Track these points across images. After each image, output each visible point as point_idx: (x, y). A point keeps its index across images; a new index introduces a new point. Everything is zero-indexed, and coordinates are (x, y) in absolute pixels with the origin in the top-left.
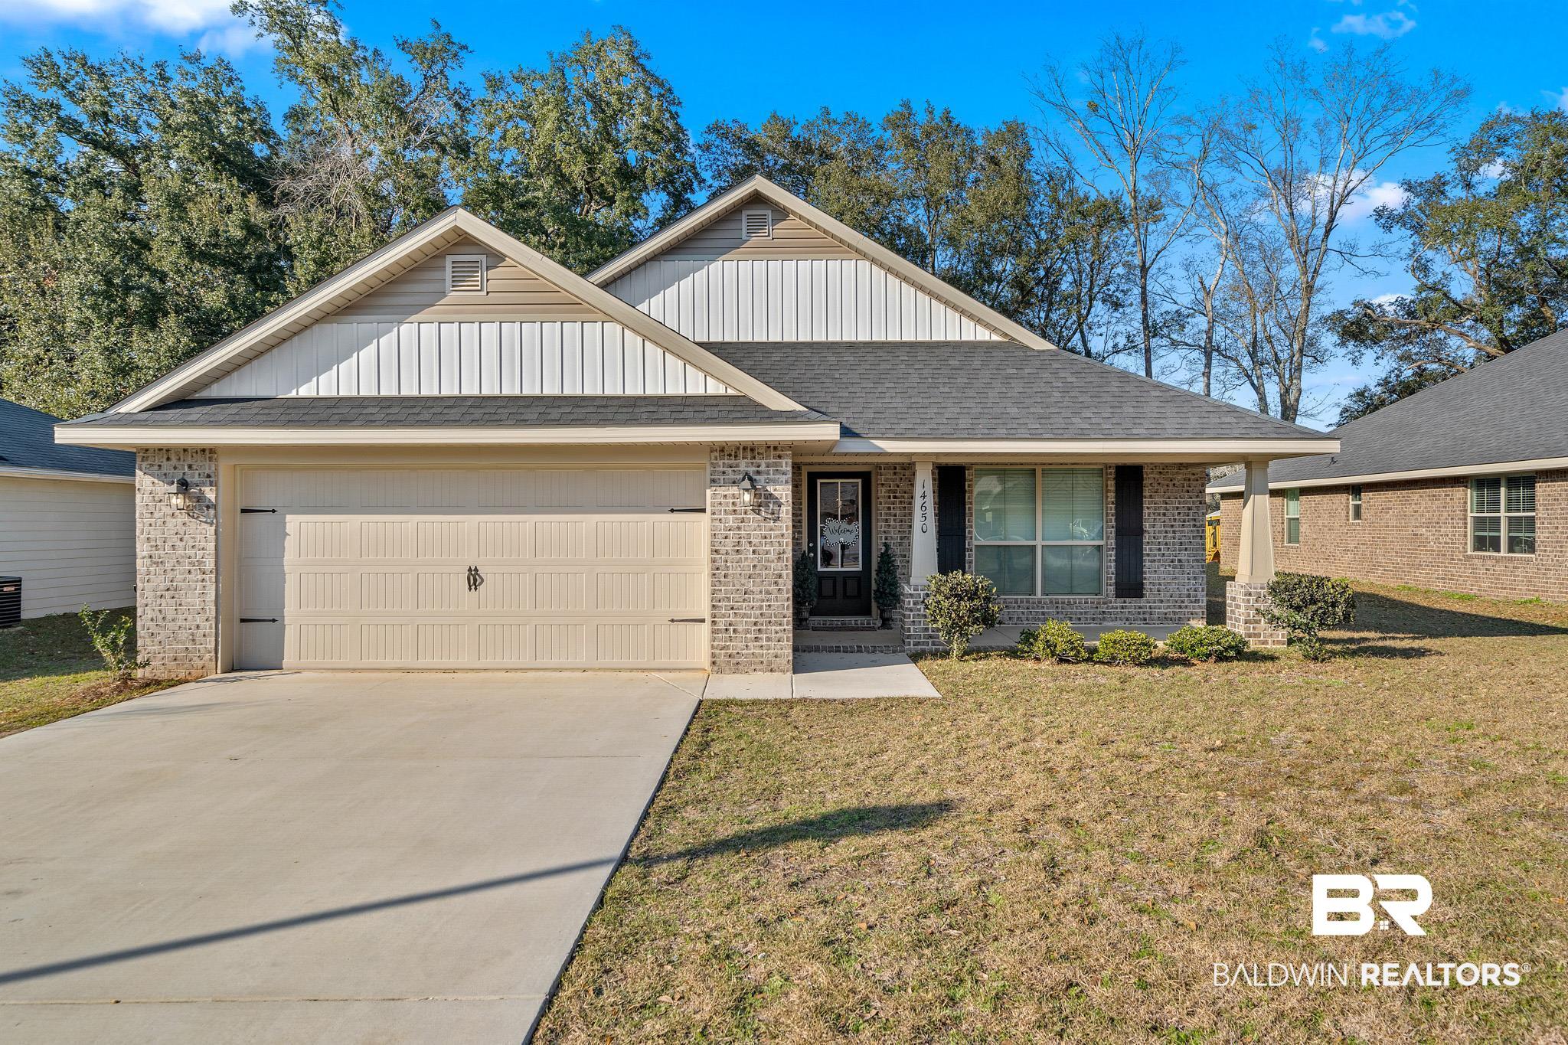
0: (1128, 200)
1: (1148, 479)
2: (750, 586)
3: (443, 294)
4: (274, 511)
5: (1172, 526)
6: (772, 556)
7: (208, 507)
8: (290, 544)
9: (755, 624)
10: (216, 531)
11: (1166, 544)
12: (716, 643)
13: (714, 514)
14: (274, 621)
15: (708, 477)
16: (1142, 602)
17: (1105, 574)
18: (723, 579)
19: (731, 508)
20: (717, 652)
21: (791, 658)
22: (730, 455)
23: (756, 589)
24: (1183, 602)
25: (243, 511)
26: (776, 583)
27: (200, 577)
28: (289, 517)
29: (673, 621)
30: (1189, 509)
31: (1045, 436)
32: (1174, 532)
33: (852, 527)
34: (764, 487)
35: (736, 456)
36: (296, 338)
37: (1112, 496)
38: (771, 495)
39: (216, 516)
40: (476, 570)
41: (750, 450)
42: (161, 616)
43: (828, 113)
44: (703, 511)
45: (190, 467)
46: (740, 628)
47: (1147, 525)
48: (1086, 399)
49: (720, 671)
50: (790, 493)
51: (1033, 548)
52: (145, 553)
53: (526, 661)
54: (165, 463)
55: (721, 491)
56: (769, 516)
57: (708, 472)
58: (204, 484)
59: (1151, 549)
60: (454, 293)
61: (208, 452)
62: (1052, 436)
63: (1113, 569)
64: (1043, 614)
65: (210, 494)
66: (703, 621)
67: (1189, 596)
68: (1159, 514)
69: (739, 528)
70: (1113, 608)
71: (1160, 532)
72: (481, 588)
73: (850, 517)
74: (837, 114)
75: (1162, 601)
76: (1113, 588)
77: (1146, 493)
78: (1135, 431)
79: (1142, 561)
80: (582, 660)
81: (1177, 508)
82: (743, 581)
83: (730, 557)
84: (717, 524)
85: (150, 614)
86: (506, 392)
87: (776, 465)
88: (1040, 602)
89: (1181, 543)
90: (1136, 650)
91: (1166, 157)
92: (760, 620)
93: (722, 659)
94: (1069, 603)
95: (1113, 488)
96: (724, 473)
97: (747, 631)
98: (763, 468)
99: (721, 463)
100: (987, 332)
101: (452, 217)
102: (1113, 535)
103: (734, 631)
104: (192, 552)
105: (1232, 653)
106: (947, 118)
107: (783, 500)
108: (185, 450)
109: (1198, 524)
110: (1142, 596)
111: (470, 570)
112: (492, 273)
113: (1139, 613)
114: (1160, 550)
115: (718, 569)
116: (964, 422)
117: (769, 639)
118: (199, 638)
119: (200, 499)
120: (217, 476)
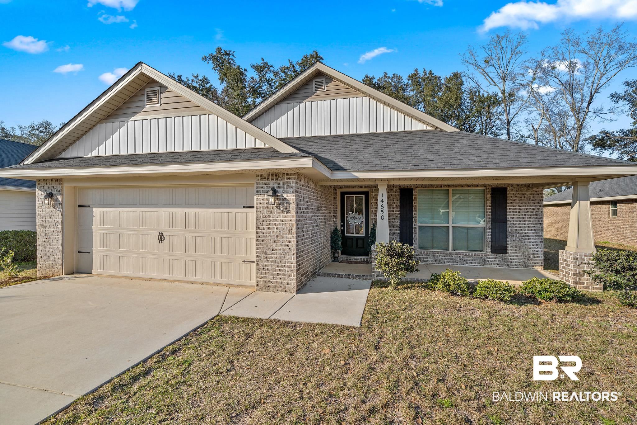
0: (500, 95)
1: (510, 193)
2: (275, 246)
3: (143, 107)
4: (89, 206)
5: (523, 218)
6: (286, 231)
7: (59, 204)
8: (95, 220)
9: (278, 266)
10: (62, 215)
11: (520, 227)
12: (258, 275)
13: (257, 208)
14: (89, 253)
15: (255, 190)
16: (506, 256)
17: (485, 242)
18: (262, 242)
19: (266, 206)
20: (259, 279)
21: (295, 285)
22: (265, 178)
23: (278, 248)
24: (529, 257)
25: (79, 206)
26: (288, 245)
27: (57, 234)
28: (94, 209)
29: (244, 261)
30: (534, 209)
31: (446, 168)
32: (525, 221)
33: (360, 216)
34: (282, 195)
35: (268, 179)
36: (91, 131)
37: (489, 203)
38: (285, 199)
39: (62, 208)
40: (162, 234)
41: (274, 175)
42: (44, 250)
43: (387, 74)
44: (253, 207)
45: (53, 187)
46: (270, 268)
47: (509, 217)
48: (473, 151)
49: (261, 290)
50: (294, 198)
51: (448, 227)
52: (39, 223)
53: (181, 277)
54: (45, 186)
55: (261, 197)
56: (285, 210)
57: (255, 187)
58: (58, 194)
59: (511, 230)
60: (148, 106)
61: (59, 180)
62: (451, 168)
63: (490, 239)
64: (452, 259)
65: (60, 199)
66: (254, 262)
67: (533, 254)
68: (516, 212)
69: (269, 216)
70: (490, 258)
71: (516, 221)
72: (164, 242)
73: (359, 212)
74: (390, 75)
75: (517, 256)
76: (490, 248)
77: (509, 201)
78: (501, 165)
79: (506, 235)
80: (204, 279)
81: (527, 209)
82: (272, 244)
83: (265, 231)
84: (259, 214)
85: (41, 248)
86: (168, 151)
87: (287, 183)
88: (450, 254)
89: (529, 227)
90: (501, 294)
91: (518, 82)
92: (280, 264)
93: (261, 283)
94: (466, 255)
95: (490, 199)
96: (262, 187)
97: (274, 270)
98: (281, 185)
99: (261, 182)
100: (425, 126)
101: (140, 68)
102: (490, 222)
103: (267, 269)
104: (54, 223)
105: (569, 299)
106: (431, 73)
107: (291, 202)
108: (52, 180)
109: (539, 217)
110: (506, 253)
111: (160, 233)
112: (163, 95)
113: (505, 262)
114: (516, 230)
115: (259, 237)
116: (403, 163)
117: (284, 275)
118: (57, 260)
119: (56, 201)
120: (62, 191)
